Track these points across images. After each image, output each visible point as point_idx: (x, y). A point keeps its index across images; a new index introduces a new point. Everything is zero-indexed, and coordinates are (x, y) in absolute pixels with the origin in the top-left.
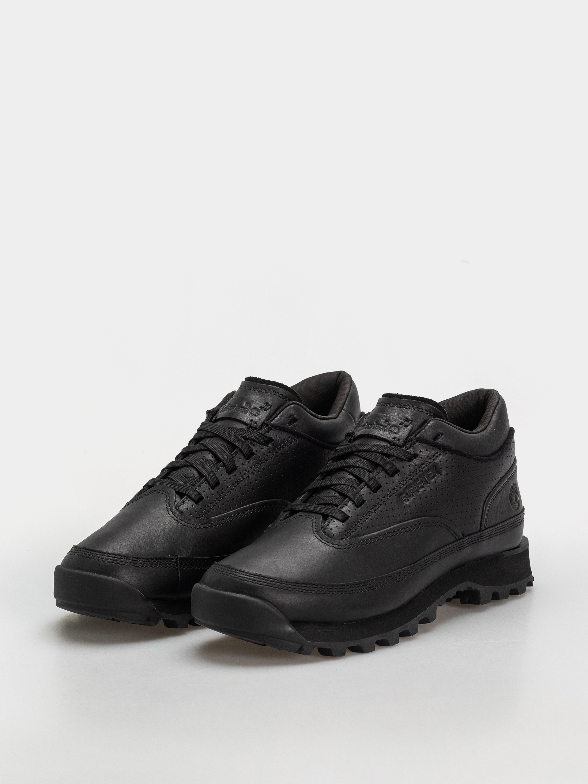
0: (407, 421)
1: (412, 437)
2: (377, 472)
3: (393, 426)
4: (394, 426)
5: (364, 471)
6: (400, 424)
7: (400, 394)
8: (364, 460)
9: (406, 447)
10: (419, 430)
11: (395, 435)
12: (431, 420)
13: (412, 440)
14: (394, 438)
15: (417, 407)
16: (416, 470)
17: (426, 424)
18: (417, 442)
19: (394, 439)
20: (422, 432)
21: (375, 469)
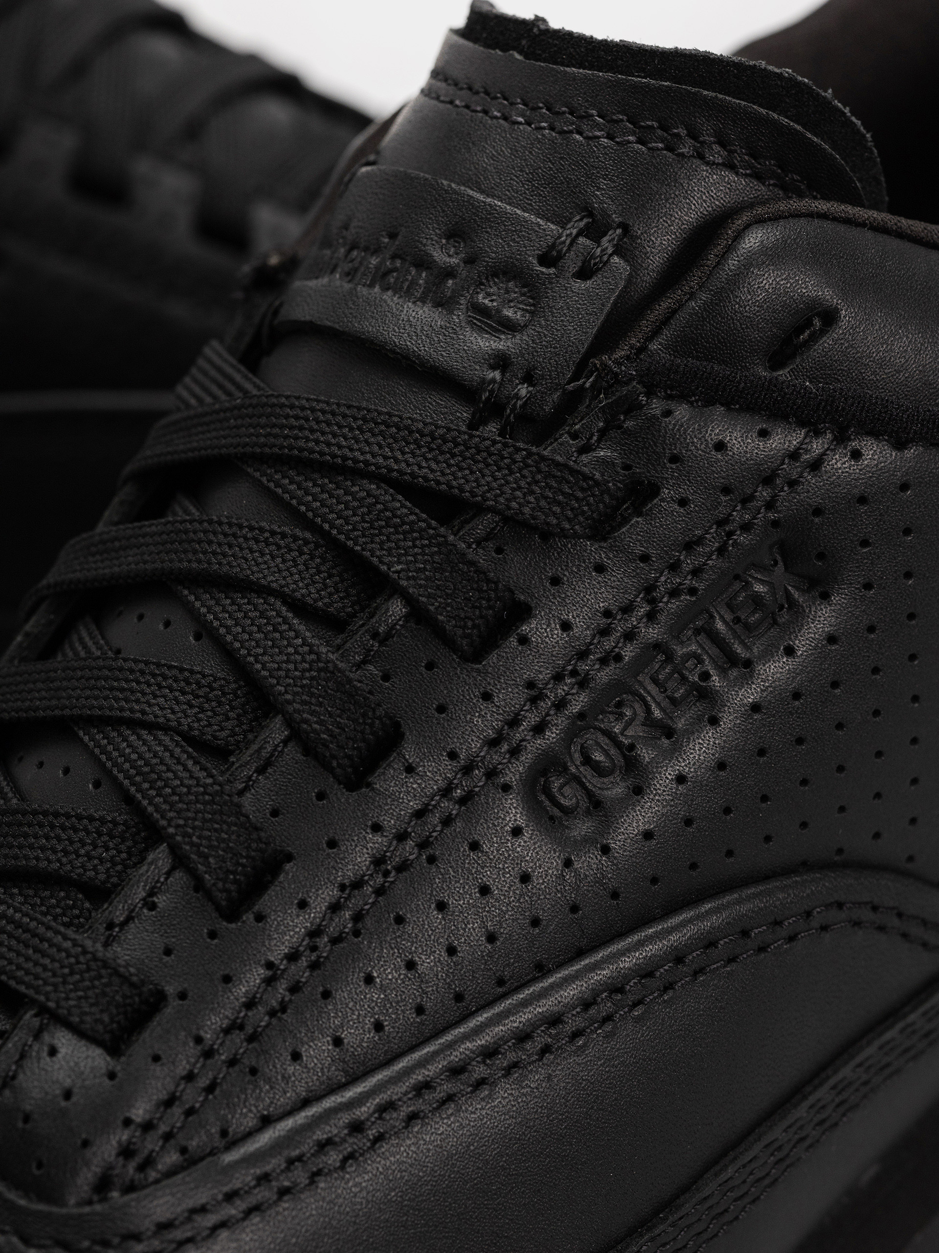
0: (587, 237)
1: (616, 362)
2: (375, 635)
3: (495, 275)
4: (505, 273)
5: (285, 621)
6: (545, 260)
7: (555, 24)
8: (299, 533)
9: (574, 436)
10: (665, 304)
11: (503, 344)
12: (747, 226)
13: (618, 382)
14: (501, 361)
15: (663, 127)
16: (649, 589)
17: (712, 259)
18: (649, 394)
19: (497, 375)
20: (682, 317)
21: (362, 610)
